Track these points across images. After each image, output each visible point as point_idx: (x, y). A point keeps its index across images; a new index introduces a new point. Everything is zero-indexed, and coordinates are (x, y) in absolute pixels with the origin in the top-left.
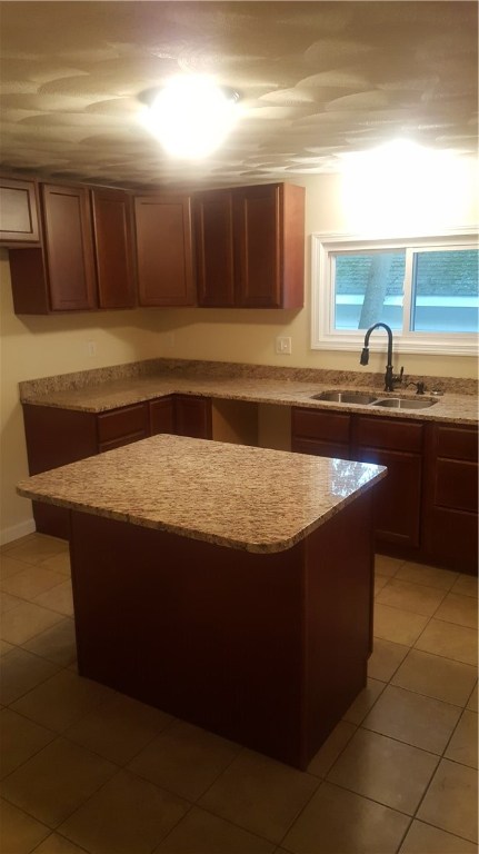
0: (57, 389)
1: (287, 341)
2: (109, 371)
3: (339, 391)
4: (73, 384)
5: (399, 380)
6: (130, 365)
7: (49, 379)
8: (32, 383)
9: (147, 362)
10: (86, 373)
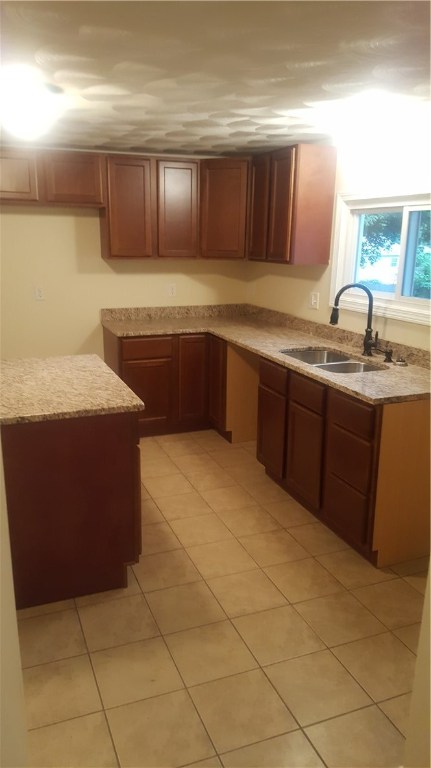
0: (133, 317)
1: (316, 296)
2: (188, 309)
3: (325, 349)
4: (149, 316)
5: (375, 345)
6: (210, 307)
7: (127, 309)
8: (111, 311)
9: (228, 307)
10: (163, 309)
